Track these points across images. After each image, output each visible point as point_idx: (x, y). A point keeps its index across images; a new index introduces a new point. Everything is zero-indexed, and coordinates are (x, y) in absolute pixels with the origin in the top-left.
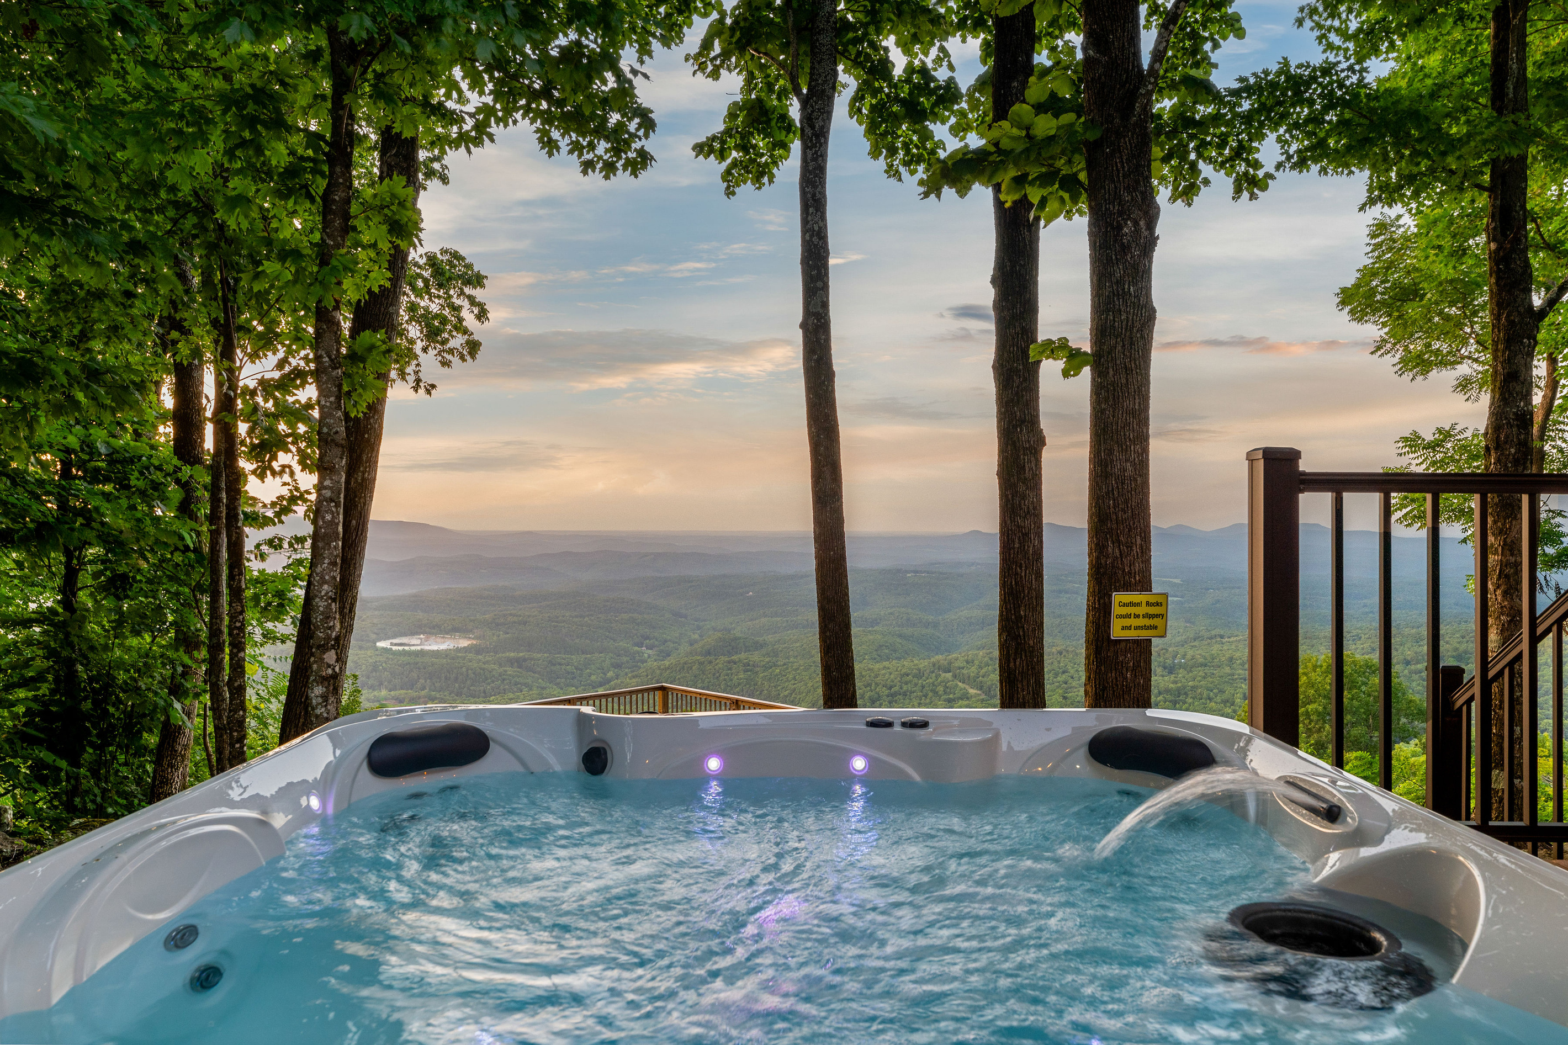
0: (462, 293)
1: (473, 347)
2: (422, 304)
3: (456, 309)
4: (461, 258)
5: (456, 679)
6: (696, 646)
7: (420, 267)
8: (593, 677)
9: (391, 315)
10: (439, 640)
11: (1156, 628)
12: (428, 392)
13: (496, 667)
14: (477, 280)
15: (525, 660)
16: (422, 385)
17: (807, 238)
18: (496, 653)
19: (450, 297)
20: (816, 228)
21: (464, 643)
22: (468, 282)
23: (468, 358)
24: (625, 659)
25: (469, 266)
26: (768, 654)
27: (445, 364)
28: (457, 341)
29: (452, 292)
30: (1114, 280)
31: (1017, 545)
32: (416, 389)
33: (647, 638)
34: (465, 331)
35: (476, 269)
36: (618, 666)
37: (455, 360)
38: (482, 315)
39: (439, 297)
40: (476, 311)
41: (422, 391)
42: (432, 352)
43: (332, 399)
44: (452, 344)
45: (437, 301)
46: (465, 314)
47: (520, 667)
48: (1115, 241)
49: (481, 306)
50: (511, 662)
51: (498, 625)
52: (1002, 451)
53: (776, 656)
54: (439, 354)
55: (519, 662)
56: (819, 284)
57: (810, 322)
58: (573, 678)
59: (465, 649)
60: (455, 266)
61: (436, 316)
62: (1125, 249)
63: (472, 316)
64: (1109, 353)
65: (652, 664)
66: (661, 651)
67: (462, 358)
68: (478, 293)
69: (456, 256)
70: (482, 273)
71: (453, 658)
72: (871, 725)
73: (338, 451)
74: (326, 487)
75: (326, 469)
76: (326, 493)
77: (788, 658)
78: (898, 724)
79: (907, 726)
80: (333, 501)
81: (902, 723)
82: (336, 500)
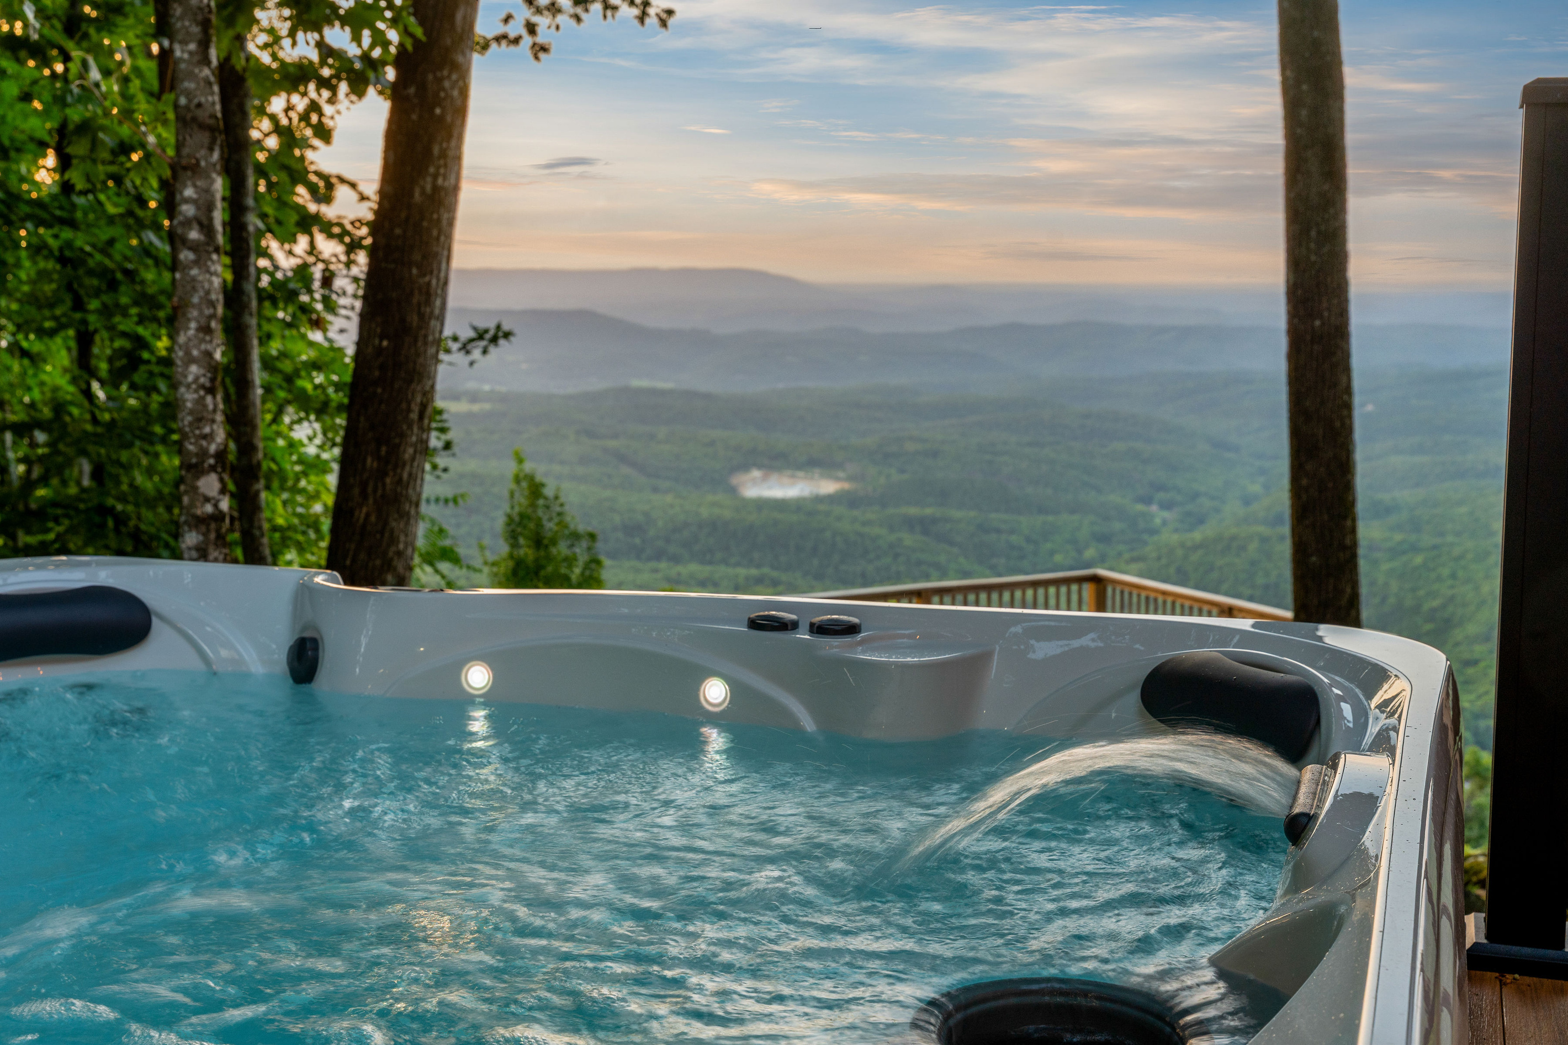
5: (815, 549)
6: (1255, 506)
10: (785, 480)
13: (883, 531)
15: (935, 521)
16: (652, 11)
18: (884, 506)
21: (828, 487)
24: (1119, 527)
26: (1400, 527)
33: (1161, 488)
36: (1104, 539)
43: (192, 46)
47: (926, 532)
50: (910, 524)
51: (887, 455)
53: (1418, 530)
55: (924, 526)
65: (1170, 537)
66: (1189, 513)
71: (810, 515)
72: (754, 624)
73: (204, 137)
74: (187, 201)
75: (185, 168)
76: (188, 210)
77: (1442, 534)
78: (804, 626)
79: (820, 629)
80: (201, 224)
81: (812, 625)
82: (205, 222)
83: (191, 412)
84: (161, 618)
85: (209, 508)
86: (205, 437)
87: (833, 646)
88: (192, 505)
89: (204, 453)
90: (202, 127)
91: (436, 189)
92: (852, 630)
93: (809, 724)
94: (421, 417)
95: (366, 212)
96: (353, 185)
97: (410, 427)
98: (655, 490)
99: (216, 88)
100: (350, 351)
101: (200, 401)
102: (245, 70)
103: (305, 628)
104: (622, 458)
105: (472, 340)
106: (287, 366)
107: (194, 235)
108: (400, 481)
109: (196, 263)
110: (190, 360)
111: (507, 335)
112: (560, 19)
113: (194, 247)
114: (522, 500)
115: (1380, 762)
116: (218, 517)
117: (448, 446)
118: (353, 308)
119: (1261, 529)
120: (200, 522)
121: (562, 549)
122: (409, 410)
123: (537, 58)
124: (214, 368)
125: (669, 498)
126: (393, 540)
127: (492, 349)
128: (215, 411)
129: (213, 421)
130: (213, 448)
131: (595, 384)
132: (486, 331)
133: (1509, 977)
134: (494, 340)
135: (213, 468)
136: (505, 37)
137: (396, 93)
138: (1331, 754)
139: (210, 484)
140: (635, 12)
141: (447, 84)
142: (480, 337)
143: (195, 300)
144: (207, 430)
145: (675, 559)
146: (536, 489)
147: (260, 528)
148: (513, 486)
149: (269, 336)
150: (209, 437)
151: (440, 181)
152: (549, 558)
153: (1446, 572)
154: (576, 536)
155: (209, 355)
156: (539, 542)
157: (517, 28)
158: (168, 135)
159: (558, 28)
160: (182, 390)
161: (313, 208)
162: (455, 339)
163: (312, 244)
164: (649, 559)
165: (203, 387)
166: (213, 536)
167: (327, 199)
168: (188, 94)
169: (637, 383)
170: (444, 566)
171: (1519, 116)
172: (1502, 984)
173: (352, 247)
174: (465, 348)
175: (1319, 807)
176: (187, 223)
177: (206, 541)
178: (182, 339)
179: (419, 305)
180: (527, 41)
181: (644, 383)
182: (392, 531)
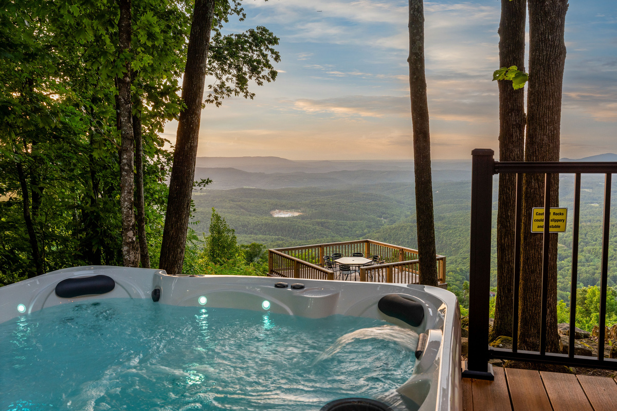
0: (268, 48)
1: (274, 74)
2: (250, 55)
3: (265, 56)
4: (266, 31)
5: (293, 231)
6: (408, 218)
7: (247, 37)
8: (357, 232)
9: (201, 68)
10: (285, 212)
11: (559, 227)
12: (252, 98)
13: (311, 226)
14: (275, 41)
15: (325, 223)
16: (249, 94)
17: (412, 13)
18: (311, 219)
19: (261, 50)
20: (416, 7)
21: (296, 214)
22: (270, 42)
23: (271, 80)
24: (373, 223)
25: (270, 34)
26: (446, 223)
27: (260, 84)
28: (266, 72)
29: (262, 48)
30: (540, 32)
31: (507, 178)
32: (246, 97)
33: (384, 213)
34: (270, 67)
35: (274, 36)
36: (369, 227)
37: (264, 81)
38: (277, 58)
39: (257, 51)
40: (274, 56)
41: (249, 97)
42: (254, 78)
43: (126, 118)
44: (263, 73)
45: (256, 53)
46: (269, 58)
47: (322, 226)
48: (541, 10)
49: (276, 53)
50: (318, 223)
51: (312, 206)
52: (502, 126)
53: (450, 224)
54: (257, 79)
55: (322, 224)
56: (418, 37)
57: (413, 58)
58: (348, 232)
59: (297, 217)
60: (264, 35)
61: (255, 60)
62: (547, 14)
63: (273, 59)
64: (536, 74)
65: (386, 226)
66: (391, 220)
67: (269, 80)
68: (275, 47)
69: (264, 30)
70: (277, 37)
71: (292, 221)
72: (276, 286)
73: (129, 142)
74: (124, 159)
75: (124, 150)
76: (125, 161)
77: (457, 225)
78: (290, 286)
79: (294, 288)
80: (128, 165)
81: (292, 286)
82: (129, 164)
83: (125, 215)
84: (117, 283)
85: (130, 240)
86: (129, 221)
87: (297, 292)
88: (126, 239)
89: (129, 225)
90: (128, 139)
91: (191, 146)
92: (302, 287)
93: (291, 314)
94: (187, 207)
95: (172, 150)
96: (169, 142)
97: (184, 209)
98: (250, 215)
99: (132, 129)
100: (168, 186)
101: (128, 211)
102: (140, 118)
103: (156, 287)
104: (242, 207)
105: (201, 183)
106: (151, 191)
107: (126, 168)
108: (182, 224)
109: (127, 175)
110: (125, 201)
111: (210, 181)
112: (224, 95)
113: (126, 171)
114: (214, 222)
115: (439, 332)
116: (133, 242)
117: (194, 210)
118: (169, 174)
119: (410, 224)
120: (128, 244)
121: (225, 234)
122: (184, 205)
123: (217, 106)
124: (131, 203)
125: (254, 218)
126: (180, 239)
127: (206, 185)
128: (132, 214)
129: (131, 217)
130: (131, 224)
131: (234, 187)
132: (205, 180)
133: (474, 379)
134: (207, 183)
135: (131, 229)
136: (209, 100)
137: (181, 119)
138: (426, 330)
139: (130, 234)
140: (244, 94)
141: (194, 119)
142: (203, 182)
143: (127, 185)
144: (130, 219)
145: (256, 234)
146: (218, 218)
147: (144, 235)
148: (212, 217)
149: (147, 183)
150: (130, 221)
151: (192, 144)
152: (222, 236)
153: (458, 234)
154: (229, 231)
155: (130, 199)
156: (219, 232)
157: (212, 98)
158: (120, 141)
159: (223, 98)
160: (123, 209)
161: (159, 148)
162: (197, 182)
163: (158, 157)
164: (249, 234)
165: (129, 208)
166: (131, 247)
167: (162, 145)
168: (125, 131)
169: (245, 187)
170: (194, 241)
171: (471, 157)
172: (472, 382)
173: (169, 160)
174: (199, 185)
175: (424, 349)
176: (125, 165)
177: (130, 249)
178: (123, 195)
179: (187, 177)
180: (215, 102)
181: (247, 187)
182: (180, 237)
